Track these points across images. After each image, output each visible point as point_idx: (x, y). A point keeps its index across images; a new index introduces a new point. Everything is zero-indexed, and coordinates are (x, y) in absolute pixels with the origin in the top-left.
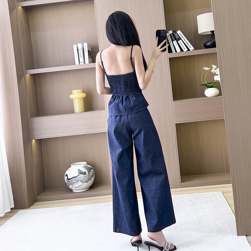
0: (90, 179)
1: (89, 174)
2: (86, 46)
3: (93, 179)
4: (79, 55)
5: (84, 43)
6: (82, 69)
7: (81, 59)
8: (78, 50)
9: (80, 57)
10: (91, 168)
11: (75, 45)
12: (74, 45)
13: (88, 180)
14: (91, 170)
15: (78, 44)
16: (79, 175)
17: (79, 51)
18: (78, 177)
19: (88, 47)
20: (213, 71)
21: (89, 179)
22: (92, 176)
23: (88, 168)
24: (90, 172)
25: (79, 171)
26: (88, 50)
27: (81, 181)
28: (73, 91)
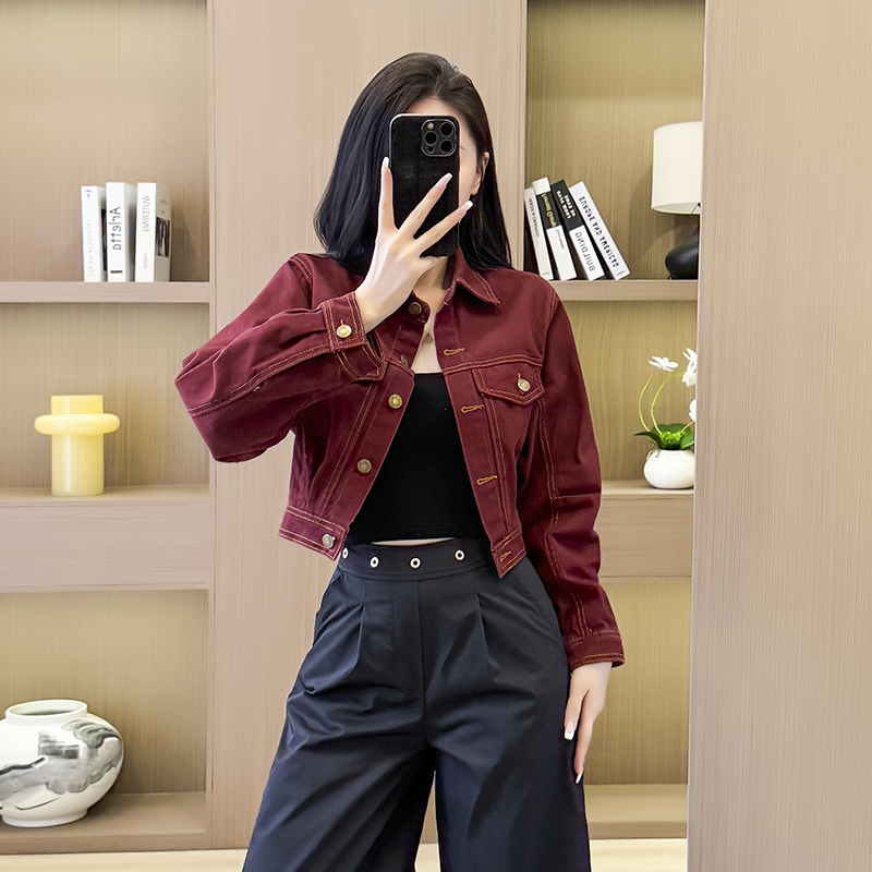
0: (93, 779)
1: (92, 755)
2: (147, 199)
3: (110, 777)
4: (109, 238)
5: (139, 184)
6: (116, 304)
7: (118, 259)
8: (104, 212)
9: (110, 245)
10: (106, 729)
11: (95, 190)
12: (84, 189)
13: (83, 782)
14: (107, 740)
15: (108, 184)
16: (42, 760)
17: (109, 217)
18: (38, 766)
19: (161, 202)
20: (688, 377)
21: (92, 777)
22: (111, 765)
23: (91, 732)
24: (100, 749)
25: (46, 741)
26: (158, 219)
27: (47, 784)
28: (55, 400)
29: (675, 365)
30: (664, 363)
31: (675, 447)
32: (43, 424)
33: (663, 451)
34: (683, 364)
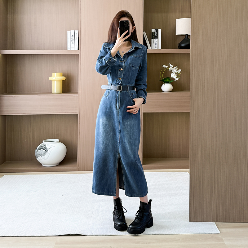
20: (170, 69)
28: (53, 74)
29: (167, 66)
31: (168, 83)
33: (165, 84)
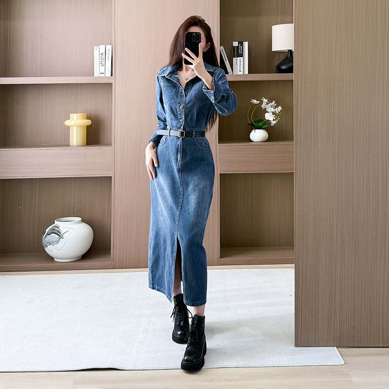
20: (263, 106)
28: (71, 115)
29: (259, 102)
30: (255, 102)
31: (260, 128)
32: (67, 123)
33: (256, 130)
34: (262, 102)
